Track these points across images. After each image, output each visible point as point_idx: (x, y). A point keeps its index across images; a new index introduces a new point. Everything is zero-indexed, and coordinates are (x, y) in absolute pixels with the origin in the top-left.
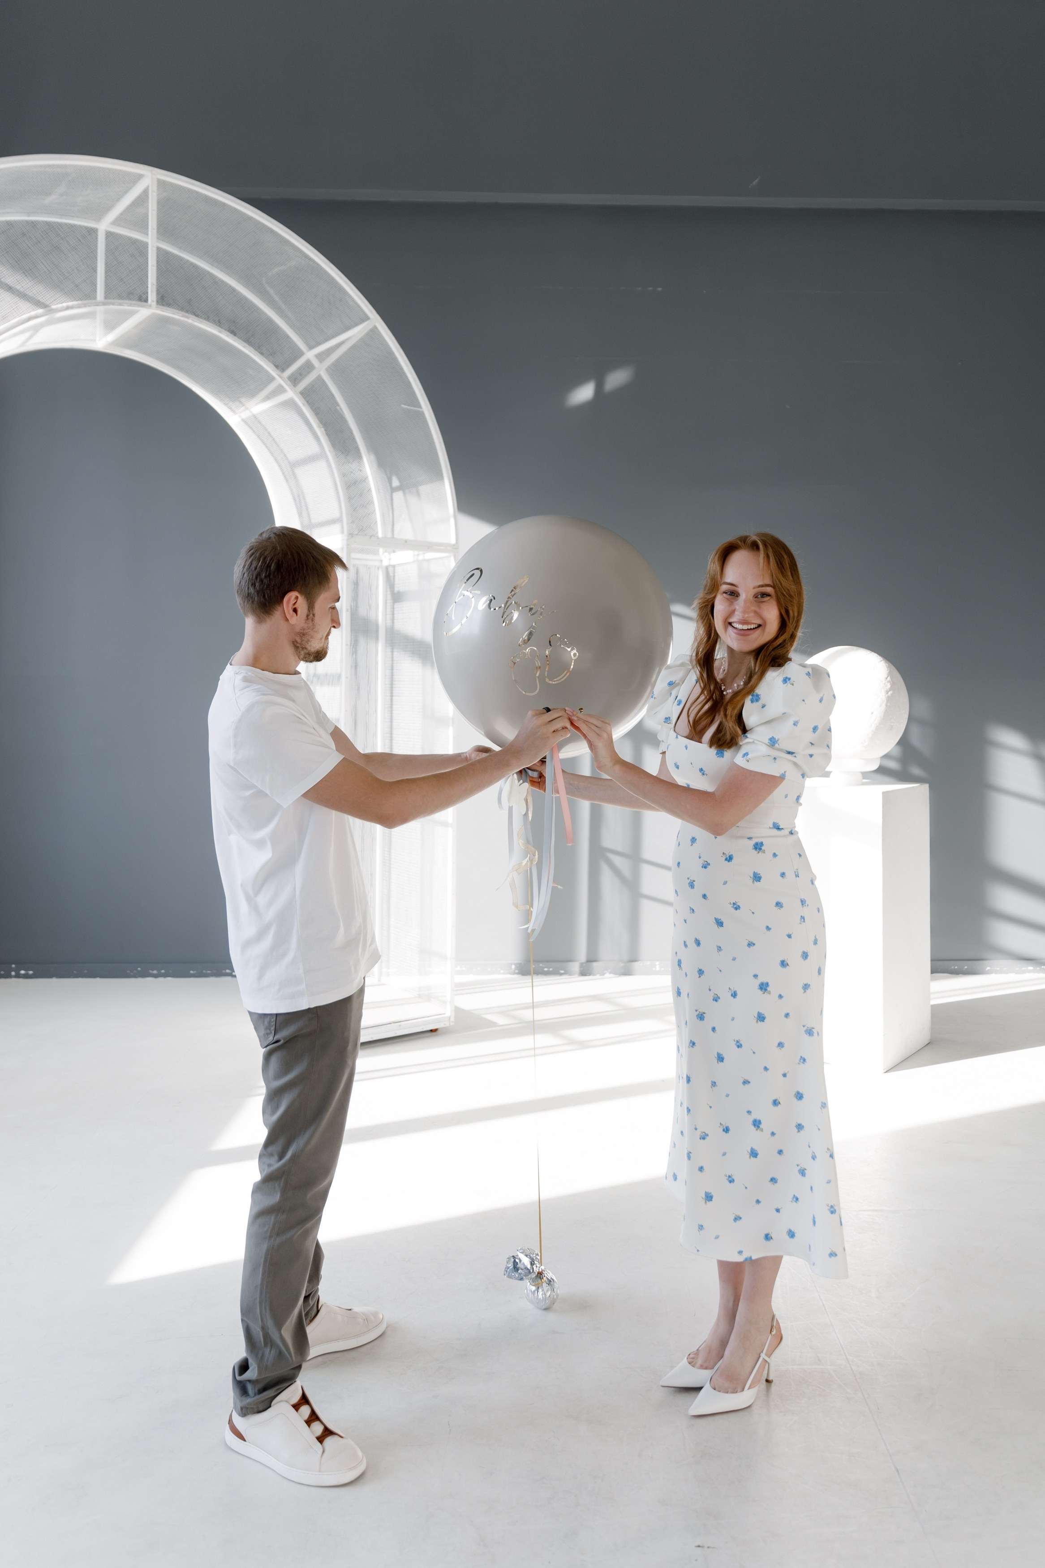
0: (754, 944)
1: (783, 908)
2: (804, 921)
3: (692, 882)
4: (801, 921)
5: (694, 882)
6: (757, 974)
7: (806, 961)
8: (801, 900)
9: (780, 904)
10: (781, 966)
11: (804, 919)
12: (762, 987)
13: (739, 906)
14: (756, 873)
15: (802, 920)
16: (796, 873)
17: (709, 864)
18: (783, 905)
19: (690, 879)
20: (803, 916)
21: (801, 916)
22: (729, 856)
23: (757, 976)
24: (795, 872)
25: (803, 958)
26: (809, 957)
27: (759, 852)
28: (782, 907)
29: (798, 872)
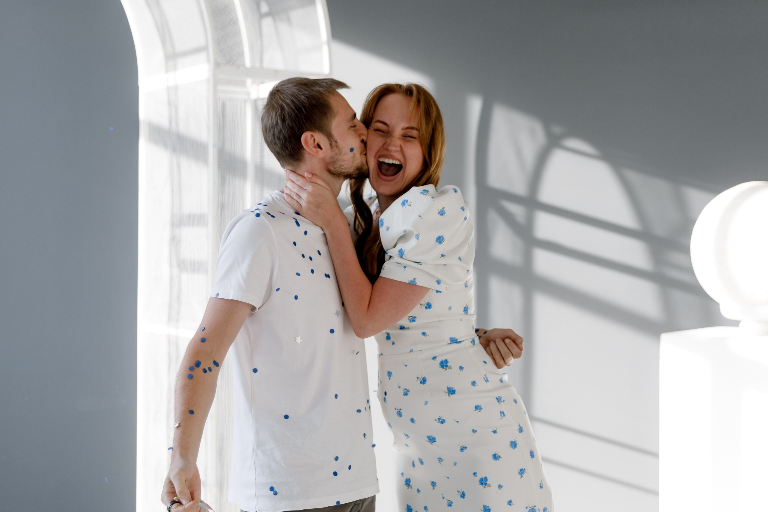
0: (466, 448)
1: (483, 410)
2: (504, 416)
3: (399, 411)
4: (501, 416)
5: (401, 411)
6: (476, 472)
7: (516, 449)
8: (496, 398)
9: (479, 406)
10: (494, 460)
11: (504, 414)
12: (482, 482)
13: (444, 420)
14: (450, 387)
15: (503, 415)
16: (486, 379)
17: (408, 391)
18: (482, 407)
19: (397, 409)
20: (502, 411)
21: (501, 412)
22: (423, 379)
24: (484, 378)
25: (512, 448)
26: (518, 446)
27: (446, 370)
28: (481, 409)
29: (486, 377)
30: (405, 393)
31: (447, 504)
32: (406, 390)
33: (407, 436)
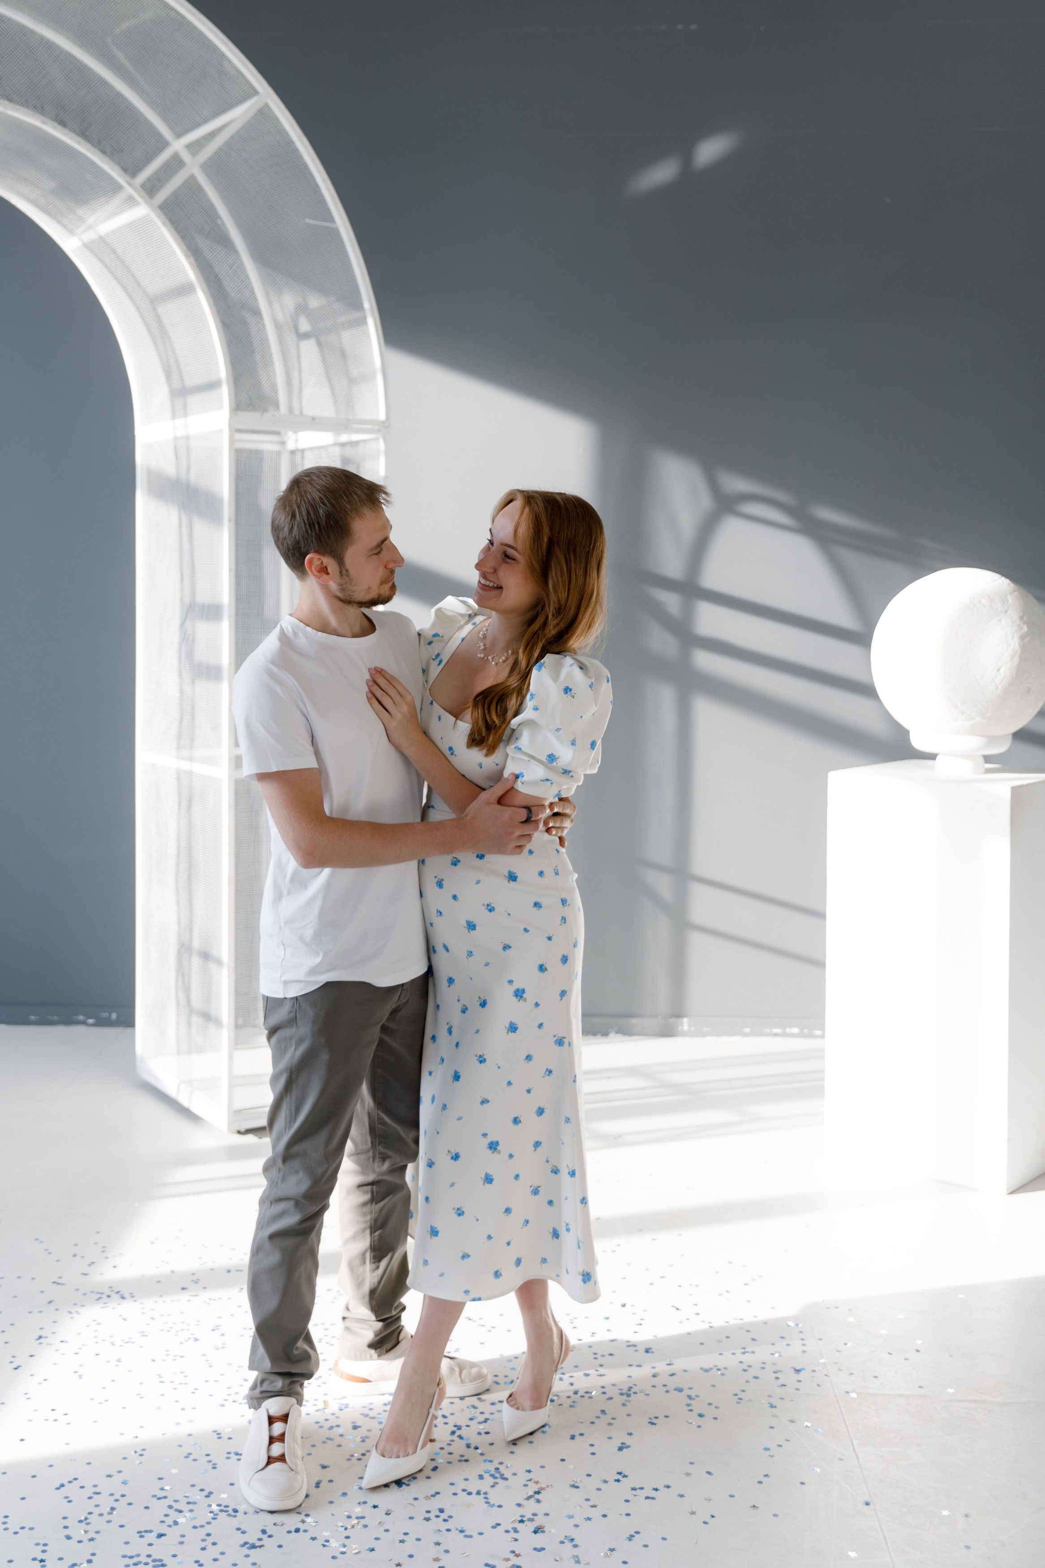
0: (510, 947)
1: (542, 909)
2: (565, 923)
3: (440, 882)
4: (561, 922)
5: (443, 882)
6: (513, 980)
8: (562, 899)
9: (539, 904)
10: (539, 971)
11: (565, 920)
12: (518, 993)
13: (493, 908)
14: (511, 872)
15: (563, 921)
16: (556, 871)
17: (459, 861)
18: (542, 905)
19: (438, 877)
20: (564, 916)
21: (562, 917)
23: (512, 982)
24: (554, 870)
25: (563, 962)
26: (568, 962)
28: (540, 907)
29: (557, 869)
30: (454, 862)
31: (461, 1010)
32: (455, 859)
33: (439, 914)
